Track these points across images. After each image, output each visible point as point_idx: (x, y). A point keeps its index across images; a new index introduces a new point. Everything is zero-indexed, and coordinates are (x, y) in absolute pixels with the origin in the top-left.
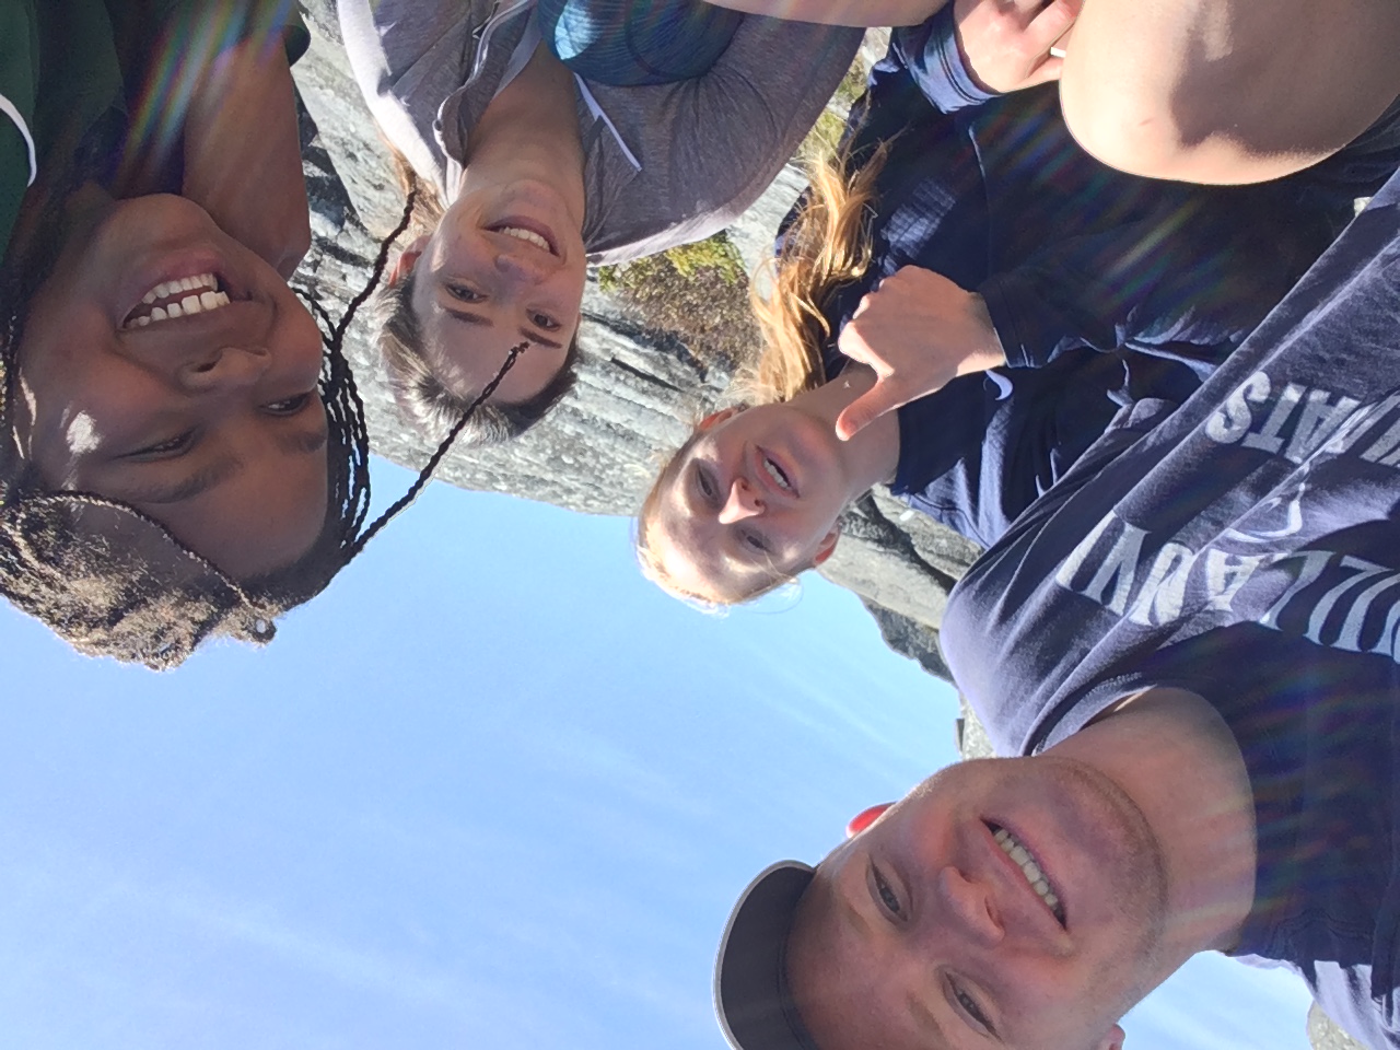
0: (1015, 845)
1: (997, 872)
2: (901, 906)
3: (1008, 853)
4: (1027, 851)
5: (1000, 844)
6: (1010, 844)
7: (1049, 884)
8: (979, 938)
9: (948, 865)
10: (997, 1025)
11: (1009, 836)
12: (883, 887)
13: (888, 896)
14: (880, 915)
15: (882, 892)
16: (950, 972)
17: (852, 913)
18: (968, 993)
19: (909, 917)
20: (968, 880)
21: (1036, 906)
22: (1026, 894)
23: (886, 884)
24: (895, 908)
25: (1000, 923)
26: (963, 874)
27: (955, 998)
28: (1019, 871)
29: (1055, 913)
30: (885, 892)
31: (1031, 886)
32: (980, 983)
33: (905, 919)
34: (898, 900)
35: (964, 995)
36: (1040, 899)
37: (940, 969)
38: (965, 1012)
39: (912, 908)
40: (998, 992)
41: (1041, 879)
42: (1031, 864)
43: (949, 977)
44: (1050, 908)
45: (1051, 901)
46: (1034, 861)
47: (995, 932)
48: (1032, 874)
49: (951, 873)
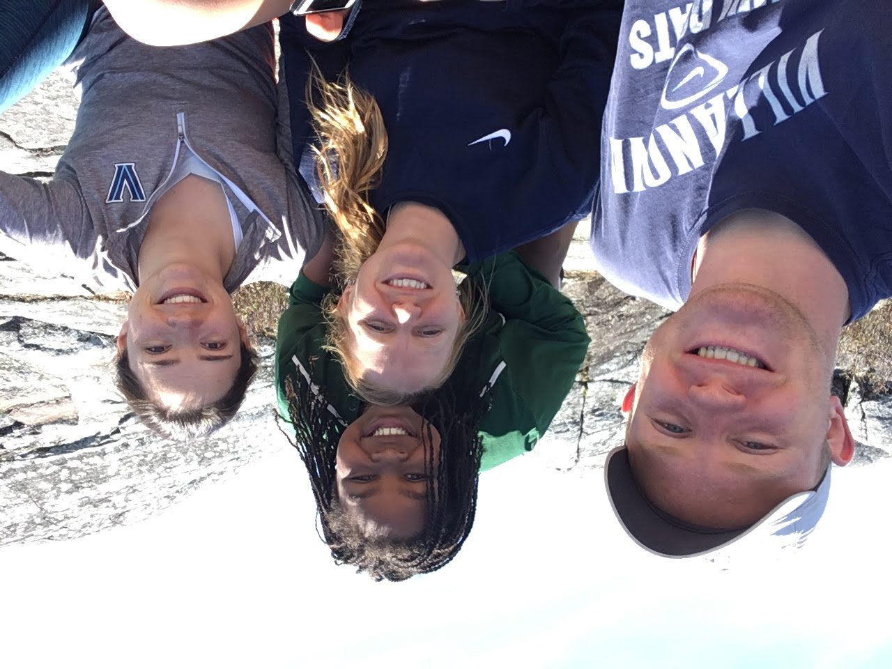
0: (714, 351)
1: (717, 371)
2: (682, 427)
3: (714, 357)
4: (722, 348)
5: (705, 357)
6: (710, 353)
7: (745, 355)
8: (735, 408)
9: (689, 387)
10: (776, 444)
11: (707, 349)
12: (666, 425)
13: (672, 428)
14: (677, 439)
15: (668, 428)
16: (733, 437)
17: (664, 449)
18: (750, 441)
19: (691, 428)
20: (705, 385)
21: (748, 371)
22: (739, 369)
23: (666, 423)
24: (681, 430)
25: (739, 393)
26: (700, 386)
27: (746, 448)
28: (725, 361)
29: (759, 367)
30: (670, 428)
31: (738, 364)
32: (753, 430)
33: (690, 431)
34: (679, 425)
35: (749, 443)
36: (747, 366)
37: (728, 439)
38: (756, 451)
39: (689, 423)
40: (766, 428)
41: (740, 356)
42: (729, 352)
43: (733, 440)
44: (755, 366)
45: (753, 363)
46: (729, 350)
47: (740, 398)
48: (733, 357)
49: (694, 389)
